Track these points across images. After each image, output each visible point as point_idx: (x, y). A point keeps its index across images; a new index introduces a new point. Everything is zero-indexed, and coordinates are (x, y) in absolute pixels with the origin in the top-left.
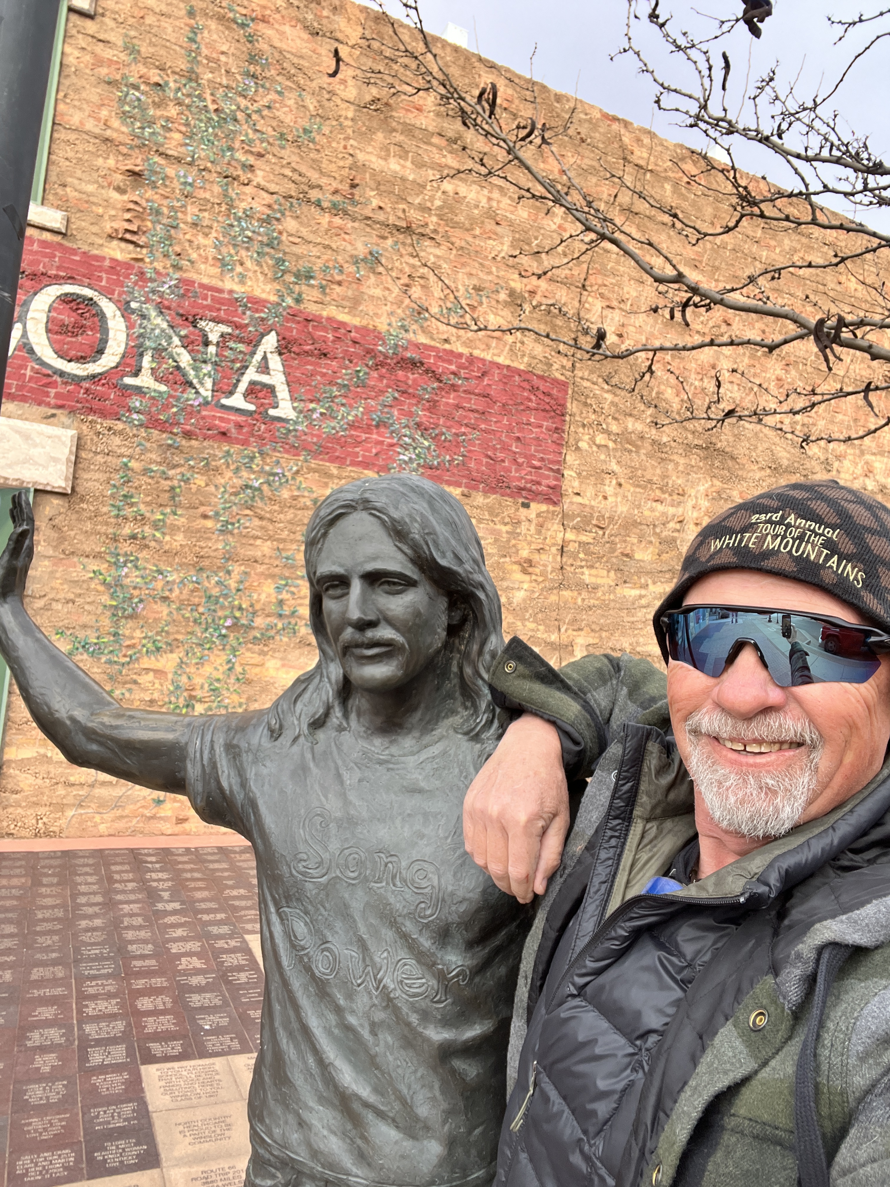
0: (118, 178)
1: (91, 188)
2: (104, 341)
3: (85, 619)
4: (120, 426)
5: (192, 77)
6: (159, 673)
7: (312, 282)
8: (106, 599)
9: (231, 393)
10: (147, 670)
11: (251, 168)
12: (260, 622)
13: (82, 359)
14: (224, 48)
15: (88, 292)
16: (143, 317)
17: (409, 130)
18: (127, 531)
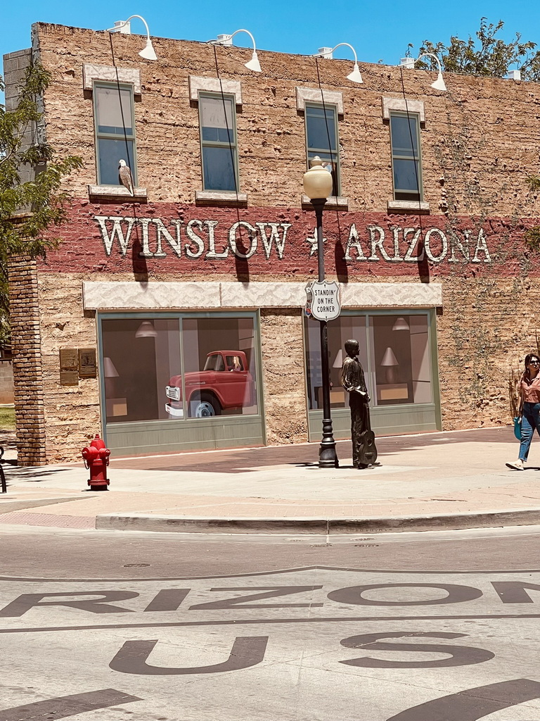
0: (438, 184)
1: (432, 190)
2: (443, 247)
3: (451, 351)
4: (450, 278)
5: (450, 134)
6: (470, 368)
7: (490, 204)
8: (454, 343)
9: (474, 256)
10: (467, 368)
11: (469, 165)
12: (492, 345)
13: (438, 256)
14: (456, 118)
15: (437, 230)
16: (451, 235)
17: (509, 126)
18: (455, 317)
